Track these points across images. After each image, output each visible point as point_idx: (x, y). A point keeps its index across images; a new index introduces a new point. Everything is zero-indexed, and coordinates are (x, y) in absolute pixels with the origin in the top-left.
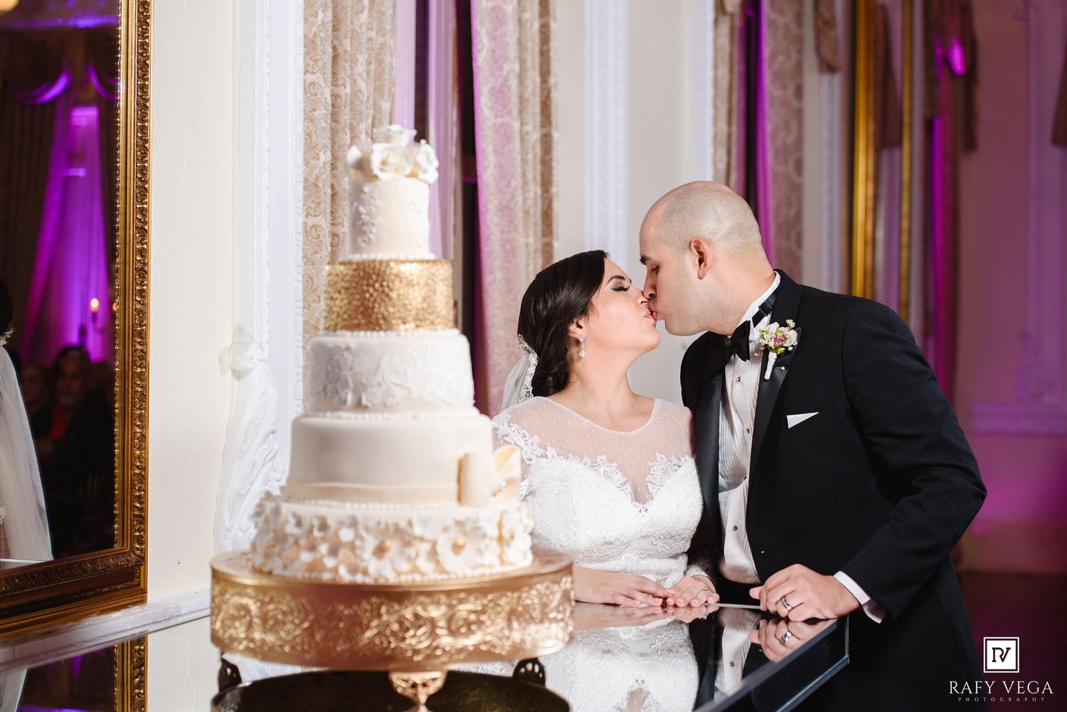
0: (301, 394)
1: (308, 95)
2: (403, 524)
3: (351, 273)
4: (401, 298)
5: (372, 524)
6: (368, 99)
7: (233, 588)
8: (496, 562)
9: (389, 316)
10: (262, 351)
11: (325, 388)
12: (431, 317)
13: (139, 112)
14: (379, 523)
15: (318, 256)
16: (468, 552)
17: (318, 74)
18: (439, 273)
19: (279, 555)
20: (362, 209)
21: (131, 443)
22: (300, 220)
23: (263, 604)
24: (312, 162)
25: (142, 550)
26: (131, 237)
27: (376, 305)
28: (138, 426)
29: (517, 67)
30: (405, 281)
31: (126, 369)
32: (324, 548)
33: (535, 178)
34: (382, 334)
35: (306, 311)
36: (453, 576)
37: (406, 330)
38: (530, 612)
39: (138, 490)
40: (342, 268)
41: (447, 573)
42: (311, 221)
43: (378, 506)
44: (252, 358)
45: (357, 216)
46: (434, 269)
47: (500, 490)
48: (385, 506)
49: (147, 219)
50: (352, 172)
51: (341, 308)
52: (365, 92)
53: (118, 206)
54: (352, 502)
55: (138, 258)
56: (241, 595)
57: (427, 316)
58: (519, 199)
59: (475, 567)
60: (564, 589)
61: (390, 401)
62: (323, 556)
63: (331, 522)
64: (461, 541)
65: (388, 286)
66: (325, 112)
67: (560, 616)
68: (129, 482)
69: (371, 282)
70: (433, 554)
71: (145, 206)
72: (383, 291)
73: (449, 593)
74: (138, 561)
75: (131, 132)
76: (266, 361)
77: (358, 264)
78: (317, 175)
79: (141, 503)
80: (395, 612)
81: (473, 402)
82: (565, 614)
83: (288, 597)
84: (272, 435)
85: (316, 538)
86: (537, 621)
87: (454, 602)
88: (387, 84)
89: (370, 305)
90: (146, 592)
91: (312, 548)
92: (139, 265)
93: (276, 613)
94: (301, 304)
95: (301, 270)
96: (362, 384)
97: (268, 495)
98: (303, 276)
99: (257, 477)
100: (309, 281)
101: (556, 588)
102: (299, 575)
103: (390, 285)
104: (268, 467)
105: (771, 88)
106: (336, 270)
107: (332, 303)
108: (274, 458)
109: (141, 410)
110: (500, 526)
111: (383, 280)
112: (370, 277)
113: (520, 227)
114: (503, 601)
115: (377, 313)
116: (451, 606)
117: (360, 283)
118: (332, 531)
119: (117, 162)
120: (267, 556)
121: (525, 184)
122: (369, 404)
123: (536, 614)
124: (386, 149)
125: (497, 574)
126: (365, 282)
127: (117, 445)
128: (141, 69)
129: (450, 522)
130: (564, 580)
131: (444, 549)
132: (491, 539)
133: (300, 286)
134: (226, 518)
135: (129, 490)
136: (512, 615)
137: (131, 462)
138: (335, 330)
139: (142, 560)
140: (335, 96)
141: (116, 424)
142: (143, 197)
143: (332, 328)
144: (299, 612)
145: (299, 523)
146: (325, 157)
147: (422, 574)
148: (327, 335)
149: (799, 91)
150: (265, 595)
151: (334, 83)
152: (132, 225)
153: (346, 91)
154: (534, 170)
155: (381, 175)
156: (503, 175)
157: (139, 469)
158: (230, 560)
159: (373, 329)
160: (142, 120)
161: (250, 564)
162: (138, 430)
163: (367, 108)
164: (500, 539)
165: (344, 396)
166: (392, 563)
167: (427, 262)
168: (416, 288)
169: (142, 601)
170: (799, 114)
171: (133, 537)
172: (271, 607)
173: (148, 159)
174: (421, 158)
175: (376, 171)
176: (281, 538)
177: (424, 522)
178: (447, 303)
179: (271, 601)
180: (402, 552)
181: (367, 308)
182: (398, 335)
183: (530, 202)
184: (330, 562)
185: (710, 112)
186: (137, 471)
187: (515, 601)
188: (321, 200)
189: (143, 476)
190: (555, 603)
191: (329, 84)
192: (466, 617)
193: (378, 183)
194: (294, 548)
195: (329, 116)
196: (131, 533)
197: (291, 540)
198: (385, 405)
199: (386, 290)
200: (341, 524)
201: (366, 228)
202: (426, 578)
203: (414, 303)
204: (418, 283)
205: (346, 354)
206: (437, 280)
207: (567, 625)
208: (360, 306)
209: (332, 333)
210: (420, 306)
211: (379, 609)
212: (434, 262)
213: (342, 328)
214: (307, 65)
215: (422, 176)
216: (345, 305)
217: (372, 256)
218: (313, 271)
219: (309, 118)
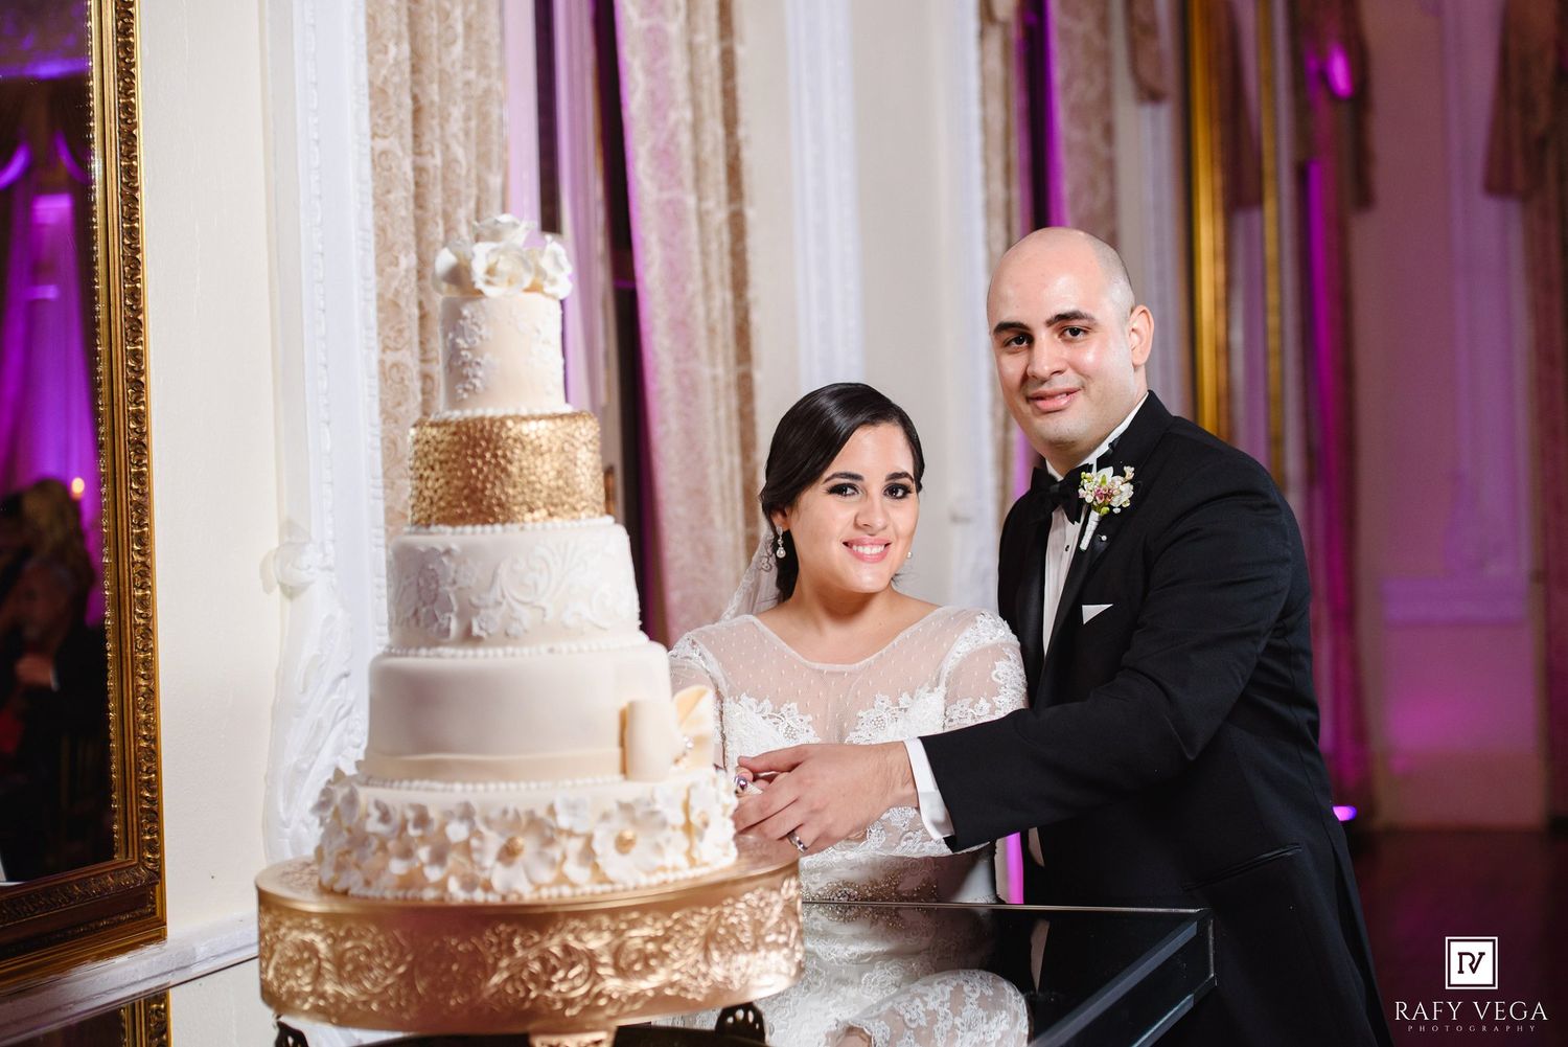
0: (385, 617)
1: (378, 169)
2: (541, 813)
3: (448, 438)
4: (525, 472)
5: (494, 814)
6: (469, 171)
7: (290, 919)
8: (683, 862)
9: (507, 501)
10: (325, 555)
11: (416, 613)
12: (572, 500)
13: (125, 208)
14: (505, 812)
15: (402, 409)
16: (641, 849)
17: (392, 139)
18: (581, 434)
19: (358, 866)
20: (460, 341)
21: (133, 703)
22: (375, 356)
23: (335, 939)
24: (389, 270)
25: (155, 861)
26: (121, 395)
27: (489, 486)
28: (143, 676)
29: (688, 115)
30: (529, 447)
31: (121, 591)
32: (423, 853)
33: (722, 280)
34: (498, 527)
35: (388, 491)
36: (619, 887)
37: (534, 520)
38: (738, 934)
39: (147, 771)
40: (434, 431)
41: (611, 882)
42: (390, 357)
43: (503, 786)
44: (309, 567)
45: (454, 353)
46: (571, 427)
47: (685, 754)
48: (512, 786)
49: (143, 367)
50: (444, 286)
51: (436, 491)
52: (464, 163)
53: (99, 349)
54: (464, 782)
55: (132, 426)
56: (302, 928)
57: (564, 498)
58: (700, 310)
59: (650, 873)
60: (786, 897)
61: (514, 629)
62: (423, 865)
63: (433, 814)
64: (629, 834)
65: (504, 456)
66: (404, 194)
67: (782, 939)
68: (133, 761)
69: (478, 450)
70: (588, 855)
71: (140, 347)
72: (498, 464)
73: (613, 913)
74: (150, 879)
75: (114, 239)
76: (330, 569)
77: (458, 425)
78: (396, 289)
79: (152, 791)
80: (534, 944)
81: (640, 623)
82: (789, 937)
83: (373, 929)
84: (344, 680)
85: (412, 838)
86: (748, 947)
87: (623, 926)
88: (495, 149)
89: (479, 485)
90: (165, 924)
91: (407, 853)
92: (134, 436)
93: (356, 952)
94: (380, 482)
95: (377, 431)
96: (472, 605)
97: (339, 775)
98: (382, 439)
99: (324, 743)
100: (390, 446)
101: (774, 897)
102: (389, 895)
103: (509, 454)
104: (340, 727)
105: (1067, 128)
106: (424, 434)
107: (421, 485)
108: (348, 713)
109: (146, 652)
110: (686, 808)
111: (496, 448)
112: (477, 444)
113: (704, 351)
114: (695, 922)
115: (491, 497)
116: (617, 933)
117: (463, 452)
118: (435, 826)
119: (95, 284)
120: (340, 867)
121: (708, 287)
122: (483, 634)
123: (746, 938)
124: (493, 250)
125: (686, 879)
126: (469, 452)
127: (111, 705)
128: (126, 143)
129: (613, 807)
130: (786, 884)
131: (604, 847)
132: (674, 828)
133: (378, 456)
134: (281, 806)
135: (133, 773)
136: (710, 941)
137: (134, 731)
138: (428, 526)
139: (157, 876)
140: (419, 170)
141: (110, 675)
142: (136, 334)
143: (424, 523)
144: (391, 951)
145: (385, 817)
146: (408, 261)
147: (573, 885)
148: (416, 533)
149: (1109, 132)
150: (338, 929)
151: (418, 151)
152: (120, 376)
153: (435, 161)
154: (720, 266)
155: (488, 291)
156: (675, 275)
157: (146, 740)
158: (285, 874)
159: (485, 522)
160: (129, 219)
161: (315, 880)
162: (142, 682)
163: (468, 186)
164: (688, 828)
165: (445, 622)
166: (527, 872)
167: (562, 417)
168: (547, 456)
169: (160, 937)
170: (1110, 166)
171: (141, 843)
172: (349, 945)
173: (140, 276)
174: (546, 263)
175: (480, 285)
176: (359, 840)
177: (573, 807)
178: (594, 477)
179: (348, 936)
180: (540, 854)
181: (474, 490)
182: (522, 529)
183: (716, 314)
184: (434, 874)
185: (977, 168)
186: (144, 744)
187: (713, 919)
188: (404, 325)
189: (153, 751)
190: (775, 920)
191: (410, 152)
192: (640, 946)
193: (484, 301)
194: (380, 854)
195: (411, 201)
196: (138, 836)
197: (375, 843)
198: (507, 634)
199: (502, 462)
200: (448, 815)
201: (468, 370)
202: (579, 891)
203: (544, 479)
204: (550, 450)
205: (445, 560)
206: (577, 444)
207: (793, 950)
208: (465, 488)
209: (423, 530)
210: (553, 484)
211: (511, 940)
212: (573, 416)
213: (439, 521)
214: (374, 125)
215: (548, 289)
216: (441, 487)
217: (479, 413)
218: (396, 431)
219: (381, 204)
